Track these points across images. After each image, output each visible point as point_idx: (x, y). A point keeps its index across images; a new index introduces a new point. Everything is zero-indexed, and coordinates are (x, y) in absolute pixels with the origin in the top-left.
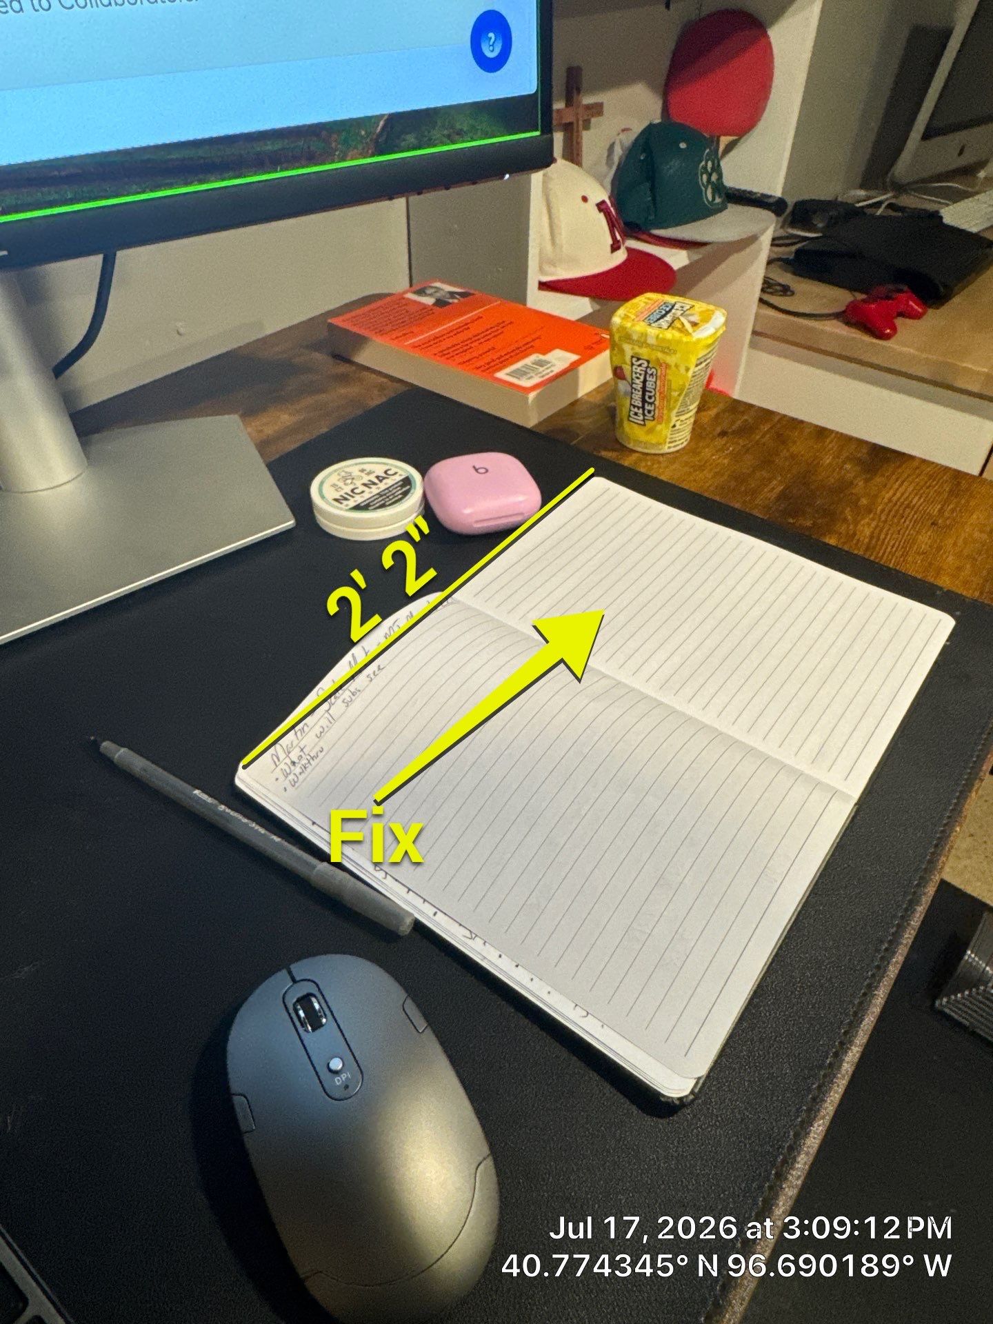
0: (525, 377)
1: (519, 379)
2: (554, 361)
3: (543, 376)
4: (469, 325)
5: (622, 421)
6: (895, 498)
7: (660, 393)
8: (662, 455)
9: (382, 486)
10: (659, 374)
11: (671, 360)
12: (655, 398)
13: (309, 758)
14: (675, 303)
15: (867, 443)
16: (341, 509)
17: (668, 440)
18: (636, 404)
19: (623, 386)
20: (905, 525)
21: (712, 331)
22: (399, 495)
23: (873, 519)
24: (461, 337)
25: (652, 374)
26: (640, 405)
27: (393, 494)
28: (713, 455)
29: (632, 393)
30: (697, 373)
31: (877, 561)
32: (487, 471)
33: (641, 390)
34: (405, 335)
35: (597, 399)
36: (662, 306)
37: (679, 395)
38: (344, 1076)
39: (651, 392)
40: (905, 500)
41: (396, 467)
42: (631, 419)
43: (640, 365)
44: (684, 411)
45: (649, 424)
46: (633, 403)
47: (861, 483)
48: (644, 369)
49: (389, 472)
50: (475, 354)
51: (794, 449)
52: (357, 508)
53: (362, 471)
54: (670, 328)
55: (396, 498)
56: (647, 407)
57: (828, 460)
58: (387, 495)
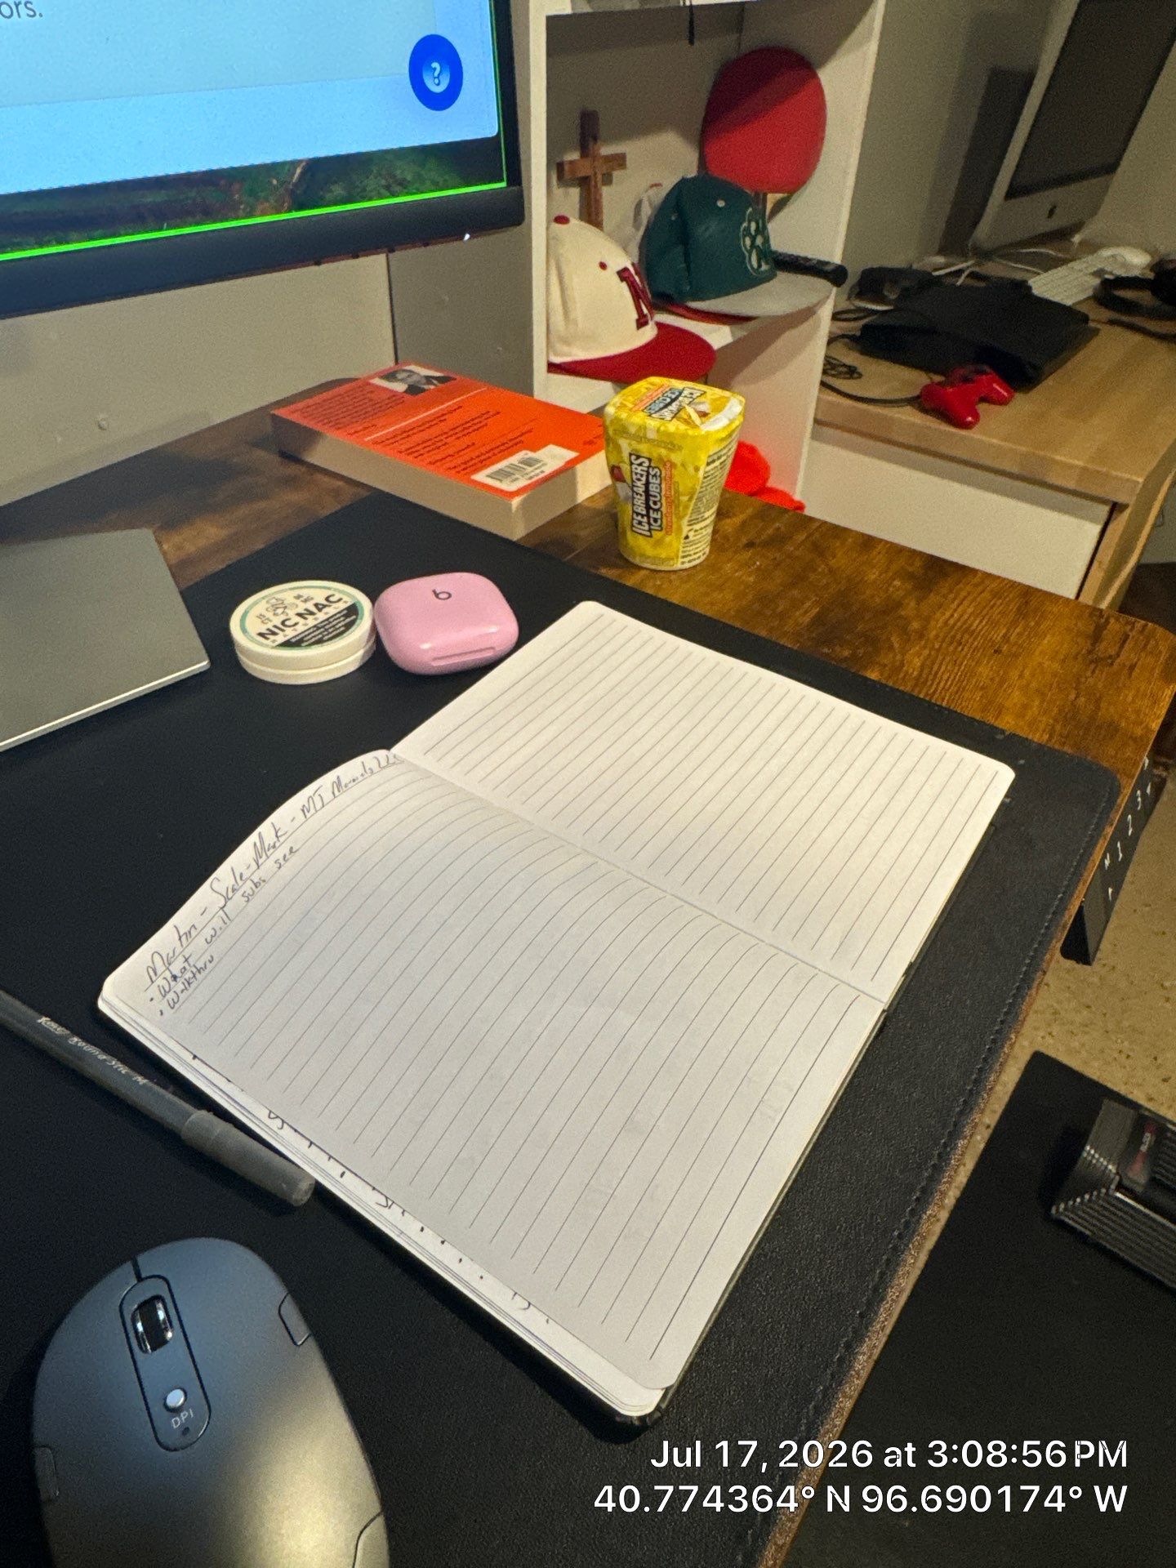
0: (509, 479)
1: (501, 481)
2: (546, 460)
3: (531, 478)
4: (446, 417)
5: (624, 533)
6: (952, 622)
7: (667, 498)
8: (675, 572)
9: (321, 616)
10: (663, 475)
11: (676, 458)
12: (661, 504)
13: (194, 970)
14: (683, 389)
15: (921, 554)
16: (267, 646)
17: (681, 554)
18: (639, 511)
19: (623, 490)
20: (964, 653)
21: (725, 422)
22: (340, 627)
23: (925, 647)
24: (436, 431)
25: (655, 475)
26: (644, 512)
27: (334, 626)
28: (737, 571)
29: (633, 498)
30: (709, 474)
31: (927, 699)
32: (450, 596)
33: (643, 494)
34: (365, 428)
35: (600, 505)
36: (666, 392)
37: (690, 499)
38: (184, 1416)
39: (655, 496)
40: (965, 623)
41: (340, 592)
42: (634, 529)
43: (640, 465)
44: (697, 519)
45: (657, 535)
46: (636, 510)
47: (913, 604)
48: (646, 469)
49: (331, 599)
50: (450, 452)
51: (833, 562)
52: (287, 644)
53: (298, 597)
54: (675, 419)
55: (338, 631)
56: (653, 515)
57: (872, 576)
58: (327, 627)
